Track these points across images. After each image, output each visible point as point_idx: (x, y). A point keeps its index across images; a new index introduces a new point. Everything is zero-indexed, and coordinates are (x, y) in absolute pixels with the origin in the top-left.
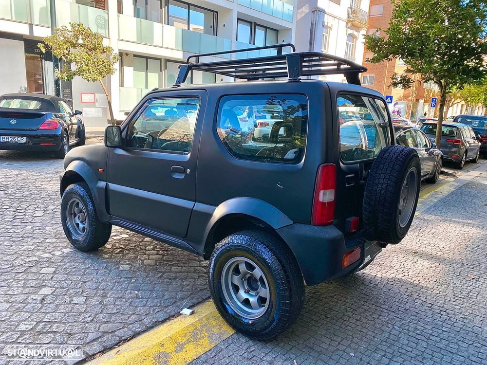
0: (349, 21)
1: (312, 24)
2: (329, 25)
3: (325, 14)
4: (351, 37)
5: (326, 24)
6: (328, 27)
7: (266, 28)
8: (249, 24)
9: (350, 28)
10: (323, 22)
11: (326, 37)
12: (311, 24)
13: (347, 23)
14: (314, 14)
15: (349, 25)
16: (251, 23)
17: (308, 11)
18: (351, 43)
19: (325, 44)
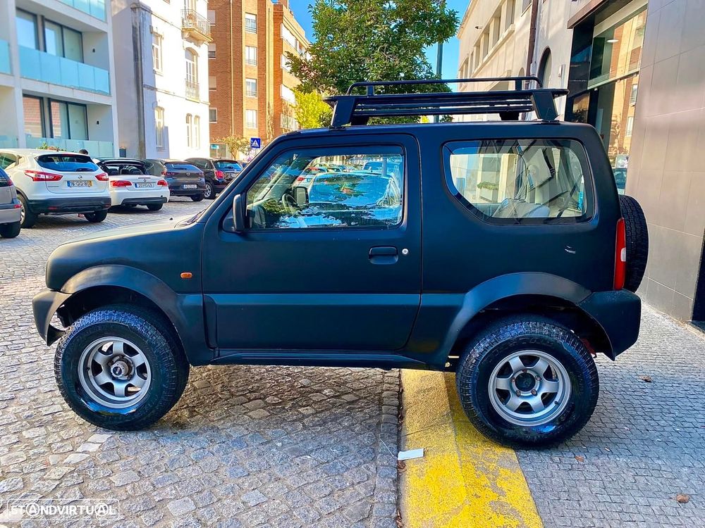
0: (186, 29)
1: (134, 29)
2: (160, 33)
3: (152, 16)
4: (191, 53)
5: (155, 30)
6: (157, 35)
7: (62, 26)
8: (30, 17)
9: (187, 40)
10: (151, 27)
11: (157, 49)
12: (133, 27)
13: (182, 32)
14: (135, 13)
15: (186, 35)
16: (35, 16)
17: (124, 7)
18: (192, 62)
19: (157, 60)
